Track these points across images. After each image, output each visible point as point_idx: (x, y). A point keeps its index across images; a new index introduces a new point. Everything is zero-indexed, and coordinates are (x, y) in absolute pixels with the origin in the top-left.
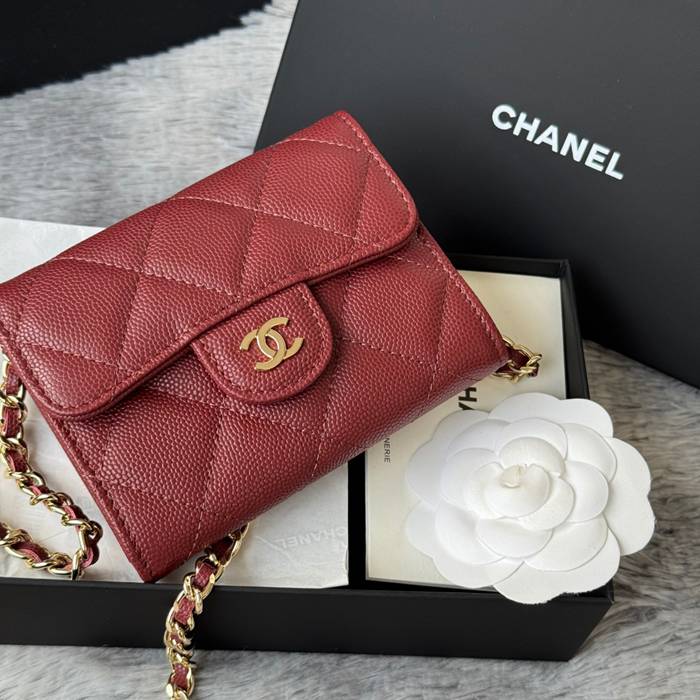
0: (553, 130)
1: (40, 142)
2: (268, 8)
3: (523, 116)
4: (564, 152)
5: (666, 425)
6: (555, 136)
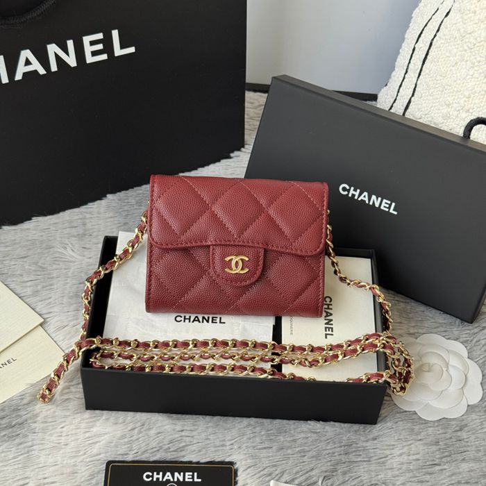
0: (366, 194)
1: (140, 209)
2: (243, 149)
3: (352, 188)
5: (425, 327)
6: (367, 197)
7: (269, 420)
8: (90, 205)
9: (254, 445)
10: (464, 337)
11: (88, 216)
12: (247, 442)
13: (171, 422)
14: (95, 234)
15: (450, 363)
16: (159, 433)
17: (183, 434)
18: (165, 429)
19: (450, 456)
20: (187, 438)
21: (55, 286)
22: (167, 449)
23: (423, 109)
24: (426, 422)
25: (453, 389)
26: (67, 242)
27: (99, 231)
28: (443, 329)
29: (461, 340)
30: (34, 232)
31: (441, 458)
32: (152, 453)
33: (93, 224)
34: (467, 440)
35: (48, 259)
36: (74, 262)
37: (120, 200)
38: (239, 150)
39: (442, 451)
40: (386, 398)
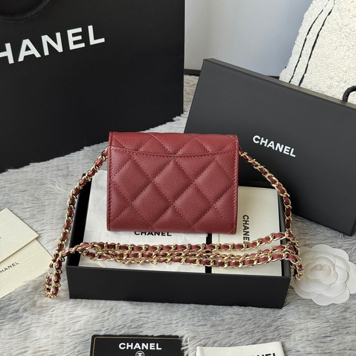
0: (272, 142)
2: (182, 115)
3: (263, 139)
4: (276, 149)
5: (317, 239)
6: (273, 144)
7: (204, 306)
8: (72, 154)
9: (193, 323)
10: (346, 246)
11: (70, 162)
12: (188, 321)
13: (132, 306)
14: (75, 174)
15: (336, 264)
16: (123, 315)
17: (141, 315)
18: (128, 312)
19: (338, 330)
20: (144, 318)
21: (47, 212)
22: (129, 327)
23: (313, 82)
24: (320, 307)
25: (339, 283)
26: (55, 180)
27: (78, 173)
28: (330, 241)
29: (344, 248)
30: (31, 173)
31: (331, 332)
32: (118, 329)
33: (74, 167)
34: (350, 319)
35: (41, 192)
36: (60, 194)
37: (93, 151)
38: (179, 115)
39: (332, 326)
40: (289, 289)
